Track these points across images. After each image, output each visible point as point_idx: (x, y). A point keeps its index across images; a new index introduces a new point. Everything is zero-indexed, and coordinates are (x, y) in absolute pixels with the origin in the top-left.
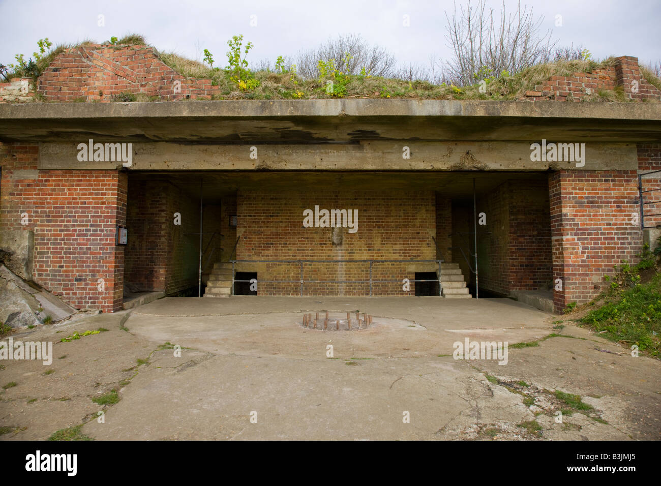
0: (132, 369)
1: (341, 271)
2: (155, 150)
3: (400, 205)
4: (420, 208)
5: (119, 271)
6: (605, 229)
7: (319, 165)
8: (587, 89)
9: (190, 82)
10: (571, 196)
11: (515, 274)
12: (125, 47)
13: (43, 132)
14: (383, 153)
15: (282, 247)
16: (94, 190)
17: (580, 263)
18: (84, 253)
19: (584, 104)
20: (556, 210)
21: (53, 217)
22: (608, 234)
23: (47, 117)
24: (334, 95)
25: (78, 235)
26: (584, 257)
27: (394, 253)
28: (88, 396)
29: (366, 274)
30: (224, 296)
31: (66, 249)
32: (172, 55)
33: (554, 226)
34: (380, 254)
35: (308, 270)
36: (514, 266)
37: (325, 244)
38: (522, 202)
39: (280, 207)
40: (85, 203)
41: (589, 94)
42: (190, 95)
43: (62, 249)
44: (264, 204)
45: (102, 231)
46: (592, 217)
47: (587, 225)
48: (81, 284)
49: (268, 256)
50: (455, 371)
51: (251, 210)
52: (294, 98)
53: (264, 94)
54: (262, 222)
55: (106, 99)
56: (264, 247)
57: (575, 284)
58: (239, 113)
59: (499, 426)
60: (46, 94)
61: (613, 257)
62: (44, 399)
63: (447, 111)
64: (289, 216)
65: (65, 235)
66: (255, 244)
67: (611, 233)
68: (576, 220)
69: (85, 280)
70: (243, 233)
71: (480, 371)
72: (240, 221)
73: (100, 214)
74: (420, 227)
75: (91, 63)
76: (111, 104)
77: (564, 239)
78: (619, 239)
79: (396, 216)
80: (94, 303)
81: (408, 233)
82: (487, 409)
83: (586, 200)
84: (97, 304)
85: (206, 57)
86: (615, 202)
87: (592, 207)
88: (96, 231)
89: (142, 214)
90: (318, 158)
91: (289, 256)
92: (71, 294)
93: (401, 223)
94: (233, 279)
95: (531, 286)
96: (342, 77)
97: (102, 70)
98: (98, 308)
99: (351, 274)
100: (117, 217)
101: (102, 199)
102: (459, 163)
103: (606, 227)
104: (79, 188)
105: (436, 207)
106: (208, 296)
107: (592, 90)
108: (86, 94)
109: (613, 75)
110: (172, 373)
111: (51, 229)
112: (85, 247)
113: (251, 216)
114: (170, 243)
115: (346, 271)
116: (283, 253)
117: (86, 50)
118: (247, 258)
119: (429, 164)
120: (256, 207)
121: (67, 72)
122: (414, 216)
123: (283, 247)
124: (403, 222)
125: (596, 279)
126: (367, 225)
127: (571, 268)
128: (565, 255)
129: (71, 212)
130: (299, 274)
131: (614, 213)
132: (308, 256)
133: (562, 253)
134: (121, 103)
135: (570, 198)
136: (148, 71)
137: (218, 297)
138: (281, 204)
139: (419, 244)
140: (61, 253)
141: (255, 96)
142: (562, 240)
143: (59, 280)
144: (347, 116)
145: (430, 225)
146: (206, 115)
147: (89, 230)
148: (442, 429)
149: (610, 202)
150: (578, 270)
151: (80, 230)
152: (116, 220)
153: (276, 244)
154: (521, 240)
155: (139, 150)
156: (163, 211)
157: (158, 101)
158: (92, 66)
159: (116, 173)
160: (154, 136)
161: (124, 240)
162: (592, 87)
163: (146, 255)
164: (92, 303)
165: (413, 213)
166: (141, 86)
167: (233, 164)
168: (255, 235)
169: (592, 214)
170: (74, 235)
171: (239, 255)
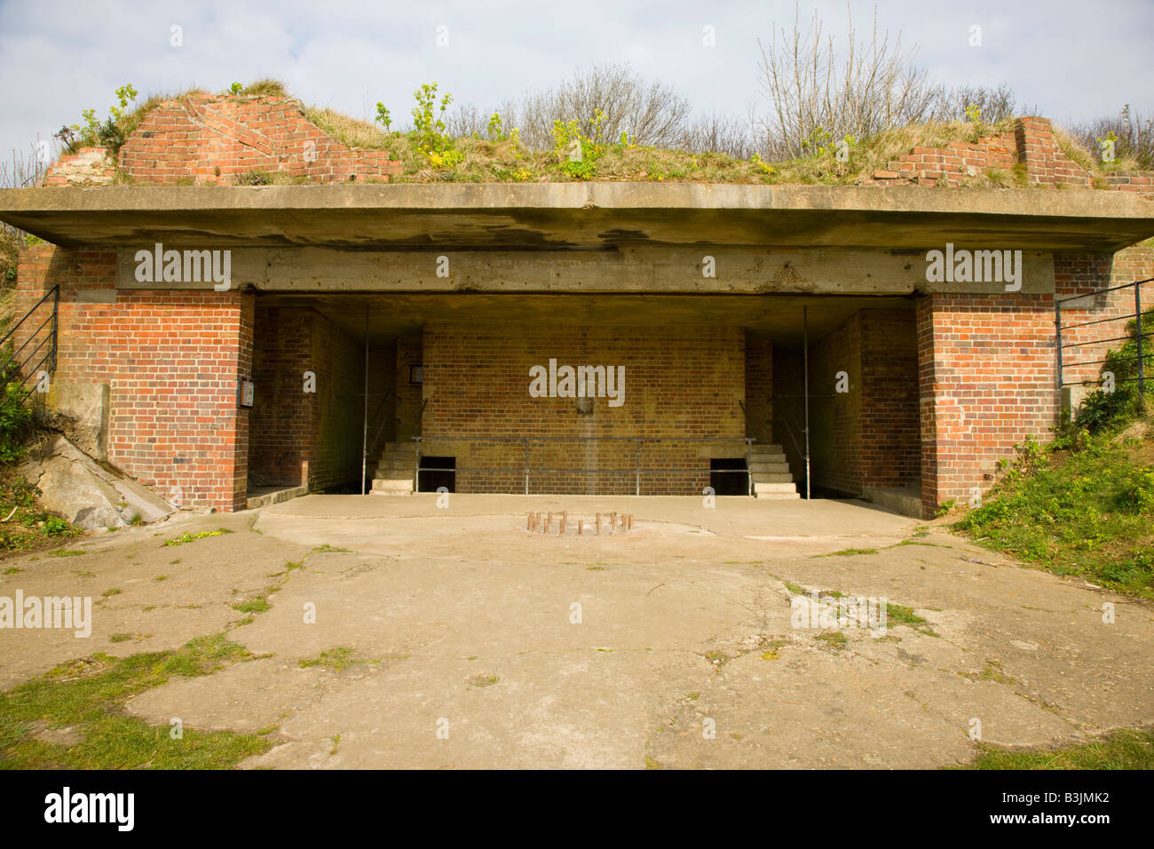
0: (280, 574)
1: (591, 456)
2: (298, 259)
3: (688, 349)
4: (719, 354)
5: (241, 447)
6: (1000, 386)
7: (554, 284)
8: (969, 167)
9: (355, 155)
10: (949, 334)
11: (870, 461)
12: (254, 99)
13: (127, 230)
14: (655, 265)
15: (495, 416)
16: (202, 321)
17: (962, 439)
18: (189, 419)
19: (962, 192)
20: (926, 355)
21: (140, 362)
22: (1007, 393)
23: (137, 207)
24: (578, 177)
25: (178, 392)
26: (968, 430)
27: (676, 427)
28: (225, 603)
29: (632, 460)
30: (403, 494)
31: (161, 413)
32: (328, 112)
33: (924, 381)
34: (654, 429)
35: (538, 453)
36: (869, 447)
37: (565, 412)
38: (883, 345)
39: (492, 352)
40: (189, 342)
41: (972, 175)
42: (355, 174)
43: (154, 412)
44: (466, 347)
45: (216, 385)
46: (981, 368)
47: (974, 379)
48: (183, 468)
49: (474, 430)
50: (743, 578)
51: (445, 357)
52: (515, 180)
53: (470, 174)
54: (465, 375)
55: (225, 180)
56: (467, 416)
57: (953, 471)
58: (431, 203)
59: (790, 638)
60: (133, 173)
61: (1014, 430)
62: (164, 606)
63: (750, 201)
64: (508, 367)
65: (158, 391)
66: (453, 411)
67: (1012, 393)
68: (956, 371)
69: (189, 461)
70: (432, 393)
71: (779, 579)
72: (428, 375)
73: (212, 359)
74: (719, 386)
75: (201, 125)
76: (233, 189)
77: (937, 402)
78: (1023, 401)
79: (681, 367)
80: (204, 496)
81: (701, 395)
82: (778, 619)
83: (972, 341)
84: (207, 499)
85: (379, 114)
86: (1017, 345)
87: (982, 352)
88: (205, 385)
89: (272, 361)
90: (552, 272)
91: (507, 430)
92: (167, 482)
93: (689, 379)
94: (417, 467)
95: (896, 480)
96: (590, 148)
97: (219, 136)
98: (210, 506)
99: (607, 460)
100: (239, 364)
101: (216, 335)
102: (773, 282)
103: (1002, 383)
104: (179, 317)
105: (746, 354)
106: (377, 493)
107: (977, 170)
108: (194, 172)
109: (1012, 146)
110: (339, 578)
111: (136, 383)
112: (190, 409)
113: (446, 366)
114: (316, 408)
115: (599, 456)
116: (498, 426)
117: (193, 103)
118: (439, 433)
119: (725, 282)
120: (454, 352)
121: (165, 138)
122: (711, 368)
123: (498, 416)
124: (693, 377)
125: (988, 465)
126: (634, 381)
127: (947, 447)
128: (938, 427)
129: (168, 356)
130: (523, 459)
131: (1016, 361)
132: (538, 431)
133: (933, 424)
134: (250, 187)
135: (946, 338)
136: (291, 138)
137: (393, 494)
138: (495, 348)
139: (717, 413)
140: (152, 419)
141: (455, 177)
142: (934, 403)
143: (150, 461)
144: (596, 208)
145: (736, 382)
146: (380, 206)
147: (195, 384)
148: (711, 639)
149: (1011, 345)
150: (959, 450)
151: (181, 384)
152: (238, 369)
153: (485, 411)
154: (881, 406)
155: (274, 259)
156: (307, 356)
157: (307, 184)
158: (204, 129)
159: (238, 295)
160: (299, 237)
161: (249, 400)
162: (977, 165)
163: (278, 427)
164: (199, 496)
165: (709, 363)
166: (280, 161)
167: (421, 282)
168: (453, 397)
169: (981, 362)
170: (172, 392)
171: (426, 430)
